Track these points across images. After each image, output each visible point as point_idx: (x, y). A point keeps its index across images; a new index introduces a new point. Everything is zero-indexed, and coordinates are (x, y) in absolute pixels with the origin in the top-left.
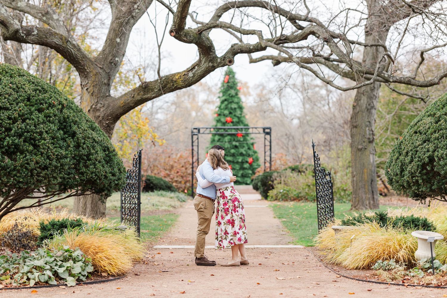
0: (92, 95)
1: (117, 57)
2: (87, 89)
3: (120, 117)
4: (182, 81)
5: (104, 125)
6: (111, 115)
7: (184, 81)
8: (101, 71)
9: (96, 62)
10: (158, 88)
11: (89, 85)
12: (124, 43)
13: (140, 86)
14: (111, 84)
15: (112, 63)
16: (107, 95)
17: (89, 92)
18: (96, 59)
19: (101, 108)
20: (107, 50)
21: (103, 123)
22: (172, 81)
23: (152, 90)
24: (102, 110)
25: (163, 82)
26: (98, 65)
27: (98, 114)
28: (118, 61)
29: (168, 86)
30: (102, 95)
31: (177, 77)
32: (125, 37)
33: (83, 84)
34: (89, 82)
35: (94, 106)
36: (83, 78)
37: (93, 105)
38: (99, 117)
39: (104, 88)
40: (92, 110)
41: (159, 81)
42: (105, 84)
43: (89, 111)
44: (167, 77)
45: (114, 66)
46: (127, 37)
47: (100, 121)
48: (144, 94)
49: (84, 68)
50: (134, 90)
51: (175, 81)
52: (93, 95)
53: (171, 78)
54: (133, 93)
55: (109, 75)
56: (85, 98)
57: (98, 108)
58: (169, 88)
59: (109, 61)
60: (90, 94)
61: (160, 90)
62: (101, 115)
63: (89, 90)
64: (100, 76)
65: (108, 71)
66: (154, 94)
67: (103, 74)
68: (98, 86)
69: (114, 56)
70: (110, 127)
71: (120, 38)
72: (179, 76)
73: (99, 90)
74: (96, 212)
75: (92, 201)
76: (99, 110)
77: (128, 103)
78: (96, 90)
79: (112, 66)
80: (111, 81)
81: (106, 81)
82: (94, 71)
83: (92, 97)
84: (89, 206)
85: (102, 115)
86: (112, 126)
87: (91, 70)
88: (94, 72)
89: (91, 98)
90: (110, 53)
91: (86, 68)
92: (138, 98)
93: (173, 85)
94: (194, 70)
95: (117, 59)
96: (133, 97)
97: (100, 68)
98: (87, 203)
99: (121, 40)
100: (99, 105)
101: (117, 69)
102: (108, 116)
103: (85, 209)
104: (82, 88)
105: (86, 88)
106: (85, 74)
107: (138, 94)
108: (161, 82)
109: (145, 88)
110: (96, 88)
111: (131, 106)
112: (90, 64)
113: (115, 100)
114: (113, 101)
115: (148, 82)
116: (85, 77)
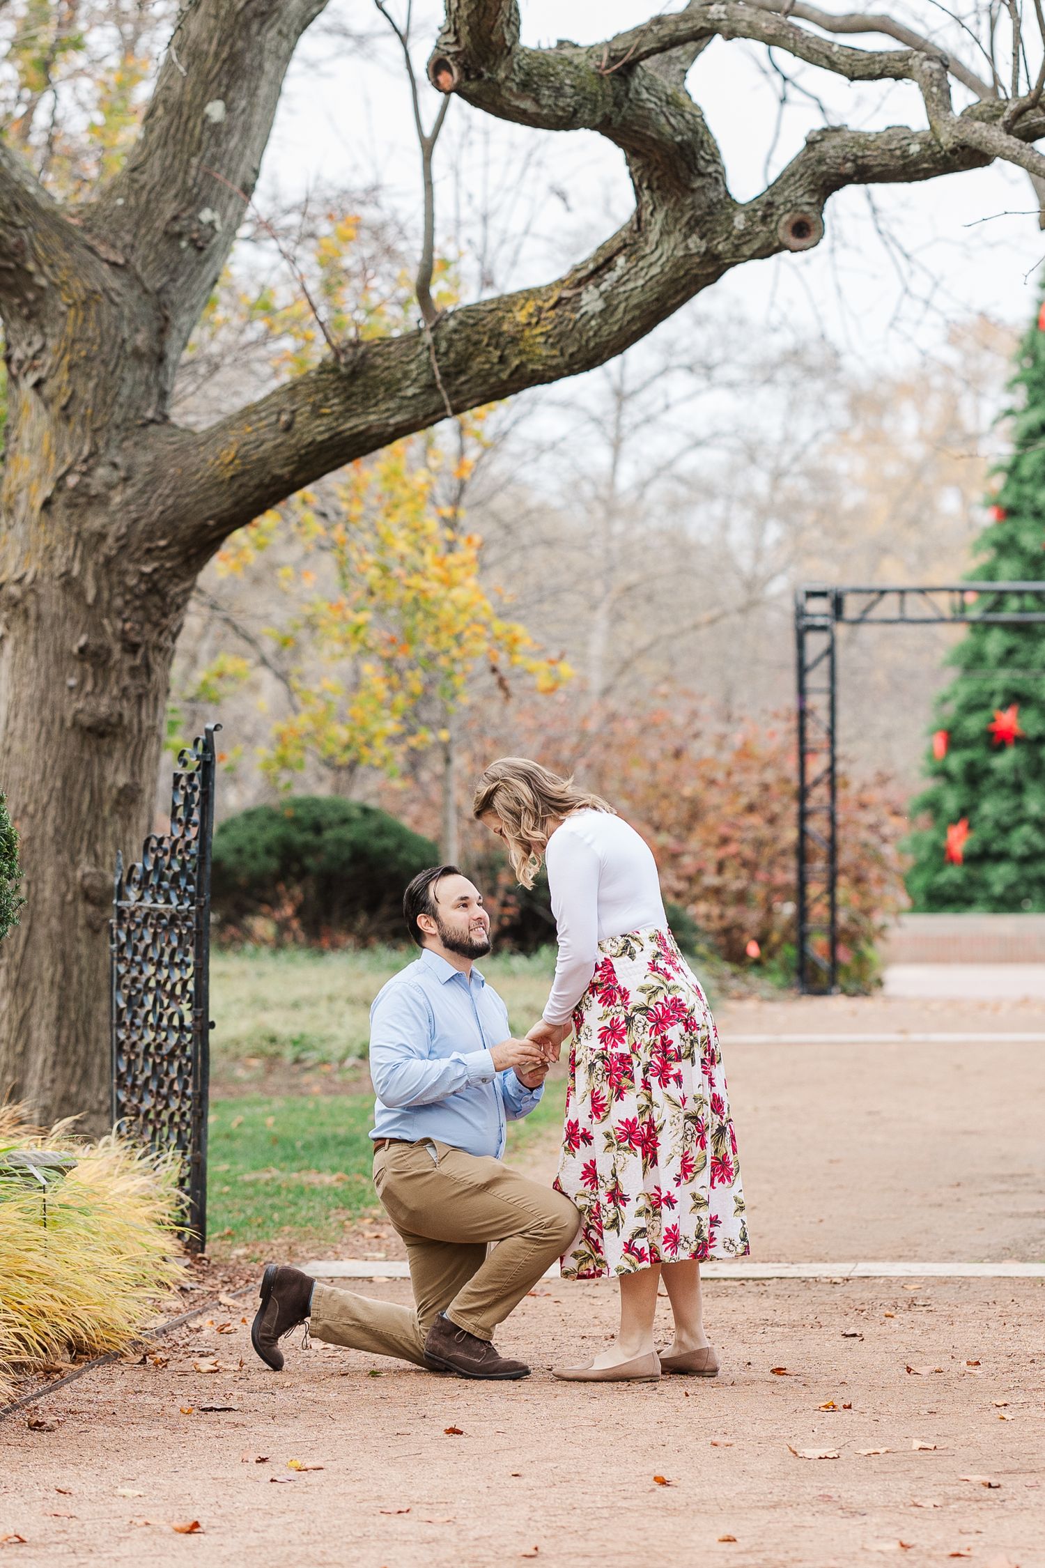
0: (66, 414)
1: (205, 203)
2: (38, 385)
3: (221, 538)
4: (547, 335)
5: (132, 581)
6: (169, 525)
7: (558, 338)
8: (115, 283)
9: (90, 230)
10: (424, 379)
11: (48, 360)
12: (247, 129)
13: (323, 368)
14: (172, 356)
15: (180, 235)
16: (150, 414)
17: (48, 402)
18: (92, 217)
19: (110, 486)
20: (155, 165)
21: (123, 573)
22: (496, 335)
23: (392, 388)
24: (117, 499)
25: (451, 343)
26: (102, 249)
27: (95, 522)
28: (211, 224)
29: (477, 364)
30: (118, 416)
31: (521, 317)
32: (253, 93)
33: (18, 354)
34: (51, 343)
35: (72, 481)
36: (16, 325)
37: (68, 472)
38: (102, 537)
39: (132, 377)
40: (61, 499)
41: (428, 338)
42: (137, 354)
43: (47, 504)
44: (472, 317)
45: (190, 253)
46: (264, 90)
47: (109, 561)
48: (348, 413)
49: (20, 267)
50: (292, 390)
51: (514, 340)
52: (67, 419)
53: (490, 320)
54: (288, 406)
55: (160, 307)
56: (26, 435)
57: (96, 487)
58: (484, 376)
59: (160, 224)
60: (55, 409)
61: (431, 387)
62: (113, 530)
63: (47, 390)
64: (108, 313)
65: (154, 284)
66: (400, 409)
67: (130, 299)
68: (97, 369)
69: (194, 200)
70: (163, 596)
71: (223, 97)
72: (531, 308)
73: (103, 387)
74: (86, 1074)
75: (62, 1007)
76: (99, 501)
77: (263, 461)
78: (87, 391)
79: (181, 252)
80: (173, 342)
81: (141, 339)
82: (76, 284)
83: (67, 430)
84: (42, 1035)
85: (117, 527)
86: (174, 590)
87: (62, 275)
88: (78, 288)
89: (57, 433)
90: (167, 181)
91: (31, 266)
92: (317, 431)
93: (502, 359)
94: (611, 277)
95: (206, 215)
96: (288, 427)
97: (114, 265)
98: (34, 1021)
99: (229, 109)
100: (102, 472)
101: (208, 272)
102: (150, 535)
103: (24, 1054)
104: (13, 379)
105: (32, 378)
106: (25, 302)
107: (316, 413)
108: (435, 340)
109: (354, 374)
110: (89, 376)
111: (277, 479)
112: (56, 242)
113: (191, 441)
114: (182, 450)
115: (371, 346)
116: (28, 318)
